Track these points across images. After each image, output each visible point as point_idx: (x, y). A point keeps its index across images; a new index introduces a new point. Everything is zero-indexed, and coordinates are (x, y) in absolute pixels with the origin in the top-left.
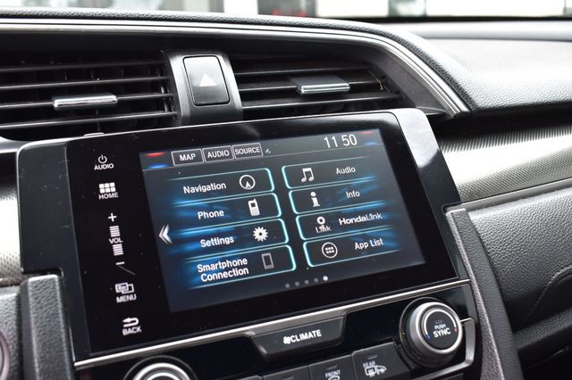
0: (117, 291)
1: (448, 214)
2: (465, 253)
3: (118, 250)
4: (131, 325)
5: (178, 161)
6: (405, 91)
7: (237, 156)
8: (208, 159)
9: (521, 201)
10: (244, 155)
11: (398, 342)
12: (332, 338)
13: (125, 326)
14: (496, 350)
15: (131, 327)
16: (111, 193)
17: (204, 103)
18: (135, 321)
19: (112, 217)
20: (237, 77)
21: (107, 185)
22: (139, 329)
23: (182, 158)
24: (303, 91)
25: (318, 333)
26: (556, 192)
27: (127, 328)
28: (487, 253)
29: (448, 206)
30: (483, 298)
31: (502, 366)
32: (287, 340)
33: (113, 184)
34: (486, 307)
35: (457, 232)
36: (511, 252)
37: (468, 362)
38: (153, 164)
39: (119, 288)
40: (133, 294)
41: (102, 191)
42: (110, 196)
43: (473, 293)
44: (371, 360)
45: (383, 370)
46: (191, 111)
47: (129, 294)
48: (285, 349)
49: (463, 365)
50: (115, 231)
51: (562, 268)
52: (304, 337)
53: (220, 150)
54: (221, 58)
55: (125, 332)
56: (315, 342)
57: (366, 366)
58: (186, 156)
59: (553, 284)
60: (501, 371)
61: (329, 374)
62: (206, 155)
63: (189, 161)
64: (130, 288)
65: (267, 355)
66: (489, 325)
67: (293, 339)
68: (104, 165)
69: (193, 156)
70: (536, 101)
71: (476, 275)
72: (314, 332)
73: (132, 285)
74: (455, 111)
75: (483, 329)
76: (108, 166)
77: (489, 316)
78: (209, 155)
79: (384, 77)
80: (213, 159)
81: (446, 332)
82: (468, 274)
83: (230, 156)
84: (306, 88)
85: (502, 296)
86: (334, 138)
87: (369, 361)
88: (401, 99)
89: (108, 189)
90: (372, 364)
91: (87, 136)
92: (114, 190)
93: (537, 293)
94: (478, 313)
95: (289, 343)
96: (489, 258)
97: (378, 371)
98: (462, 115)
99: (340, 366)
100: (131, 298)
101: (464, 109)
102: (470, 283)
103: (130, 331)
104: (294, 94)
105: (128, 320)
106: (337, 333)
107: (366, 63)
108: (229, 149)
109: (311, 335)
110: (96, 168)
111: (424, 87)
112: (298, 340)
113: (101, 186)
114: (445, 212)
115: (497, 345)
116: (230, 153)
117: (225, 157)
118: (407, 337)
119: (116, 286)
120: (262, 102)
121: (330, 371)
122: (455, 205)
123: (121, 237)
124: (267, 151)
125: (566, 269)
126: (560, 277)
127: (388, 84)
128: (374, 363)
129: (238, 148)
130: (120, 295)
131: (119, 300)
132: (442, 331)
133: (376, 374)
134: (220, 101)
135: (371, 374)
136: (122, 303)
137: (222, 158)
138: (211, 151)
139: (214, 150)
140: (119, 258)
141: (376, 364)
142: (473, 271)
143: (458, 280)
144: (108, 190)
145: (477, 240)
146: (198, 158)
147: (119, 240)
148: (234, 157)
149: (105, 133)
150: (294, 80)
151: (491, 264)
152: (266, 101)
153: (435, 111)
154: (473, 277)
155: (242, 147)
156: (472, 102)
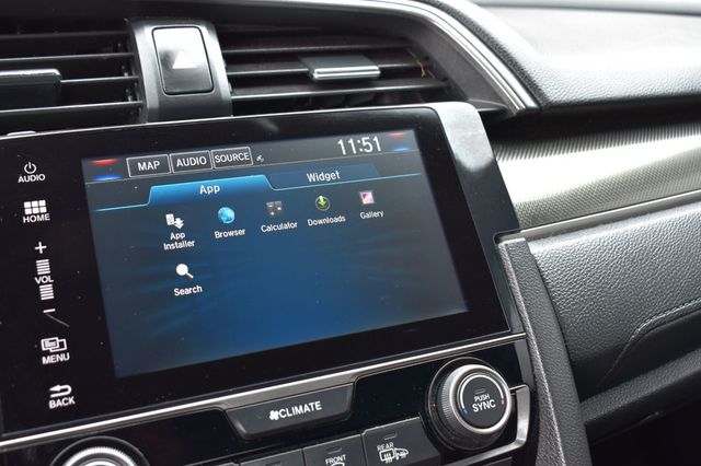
0: (44, 349)
1: (502, 245)
2: (521, 298)
3: (47, 293)
4: (61, 395)
5: (135, 171)
6: (454, 77)
7: (218, 165)
8: (176, 169)
9: (600, 228)
10: (228, 163)
11: (426, 418)
12: (337, 413)
13: (53, 396)
14: (556, 428)
15: (61, 398)
16: (40, 214)
17: (178, 90)
18: (66, 390)
19: (41, 248)
20: (225, 57)
21: (35, 203)
22: (71, 400)
23: (141, 167)
24: (316, 76)
25: (317, 405)
26: (648, 216)
27: (56, 399)
28: (551, 298)
29: (502, 235)
30: (542, 358)
31: (564, 448)
32: (274, 415)
33: (43, 203)
34: (546, 371)
35: (512, 270)
36: (583, 296)
37: (519, 442)
38: (101, 174)
39: (47, 344)
40: (65, 352)
41: (28, 212)
42: (39, 218)
43: (529, 351)
44: (388, 442)
45: (403, 455)
46: (160, 103)
47: (59, 353)
48: (271, 428)
49: (513, 447)
50: (43, 266)
51: (651, 318)
52: (298, 410)
53: (195, 156)
54: (204, 29)
55: (52, 405)
56: (313, 418)
57: (381, 449)
58: (147, 164)
59: (637, 339)
60: (562, 455)
61: (331, 460)
62: (175, 164)
63: (151, 171)
64: (61, 345)
65: (247, 435)
66: (549, 395)
67: (283, 413)
68: (31, 176)
69: (157, 164)
70: (627, 95)
71: (534, 328)
72: (311, 404)
73: (64, 340)
74: (518, 106)
75: (541, 399)
76: (38, 178)
77: (548, 382)
78: (179, 163)
79: (427, 58)
80: (185, 168)
81: (489, 405)
82: (524, 327)
83: (208, 165)
84: (321, 72)
85: (569, 354)
86: (351, 141)
87: (385, 443)
88: (449, 88)
89: (36, 209)
90: (390, 446)
91: (11, 136)
92: (44, 210)
93: (616, 351)
94: (534, 377)
95: (277, 418)
96: (553, 304)
97: (397, 456)
98: (528, 111)
99: (345, 449)
100: (62, 358)
101: (531, 104)
102: (526, 338)
103: (60, 403)
104: (304, 79)
105: (58, 388)
106: (343, 406)
107: (404, 39)
108: (207, 155)
109: (307, 409)
110: (21, 179)
111: (478, 73)
112: (289, 415)
113: (27, 204)
114: (498, 241)
115: (558, 421)
116: (208, 160)
117: (201, 166)
118: (438, 409)
119: (42, 341)
120: (261, 89)
121: (332, 456)
122: (512, 233)
123: (52, 275)
124: (259, 158)
125: (655, 319)
126: (647, 330)
127: (432, 68)
128: (392, 444)
129: (219, 154)
130: (47, 353)
131: (46, 361)
132: (484, 403)
133: (394, 459)
134: (201, 89)
135: (388, 459)
136: (50, 365)
137: (196, 167)
138: (181, 158)
139: (186, 157)
140: (48, 304)
141: (395, 446)
142: (531, 322)
143: (510, 334)
144: (36, 211)
145: (538, 281)
146: (163, 167)
147: (49, 279)
148: (213, 166)
149: (37, 131)
150: (306, 60)
151: (556, 312)
152: (266, 89)
153: (491, 106)
154: (531, 331)
155: (225, 153)
156: (542, 95)
